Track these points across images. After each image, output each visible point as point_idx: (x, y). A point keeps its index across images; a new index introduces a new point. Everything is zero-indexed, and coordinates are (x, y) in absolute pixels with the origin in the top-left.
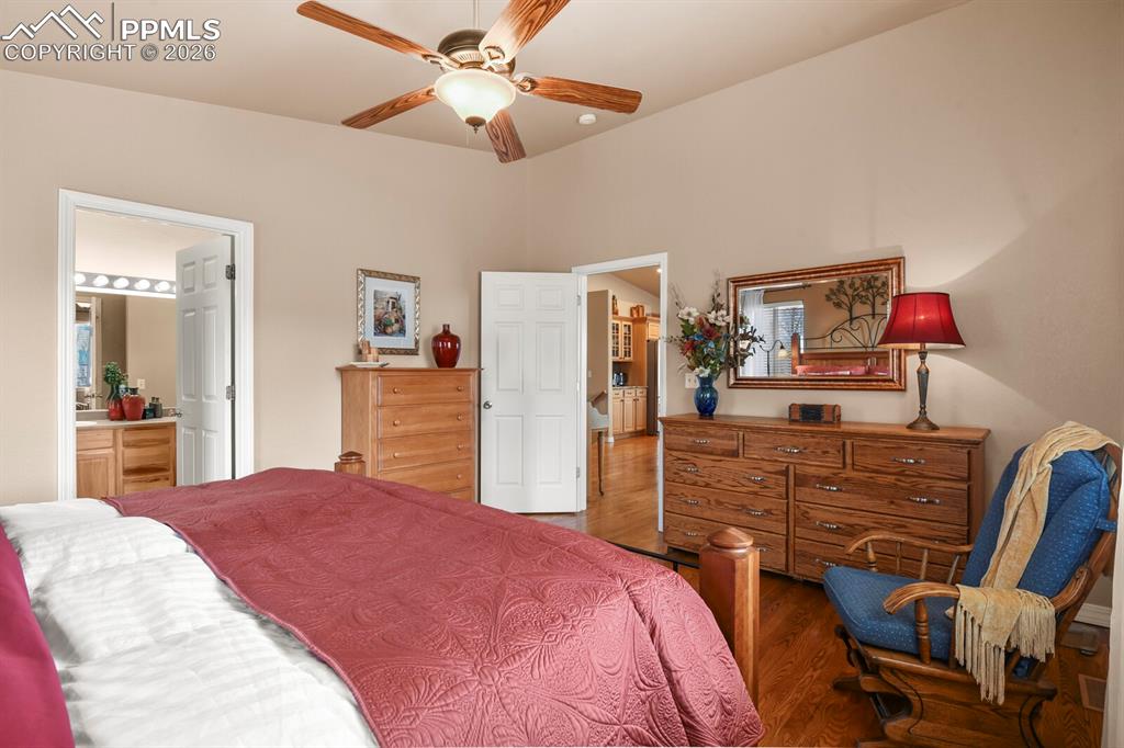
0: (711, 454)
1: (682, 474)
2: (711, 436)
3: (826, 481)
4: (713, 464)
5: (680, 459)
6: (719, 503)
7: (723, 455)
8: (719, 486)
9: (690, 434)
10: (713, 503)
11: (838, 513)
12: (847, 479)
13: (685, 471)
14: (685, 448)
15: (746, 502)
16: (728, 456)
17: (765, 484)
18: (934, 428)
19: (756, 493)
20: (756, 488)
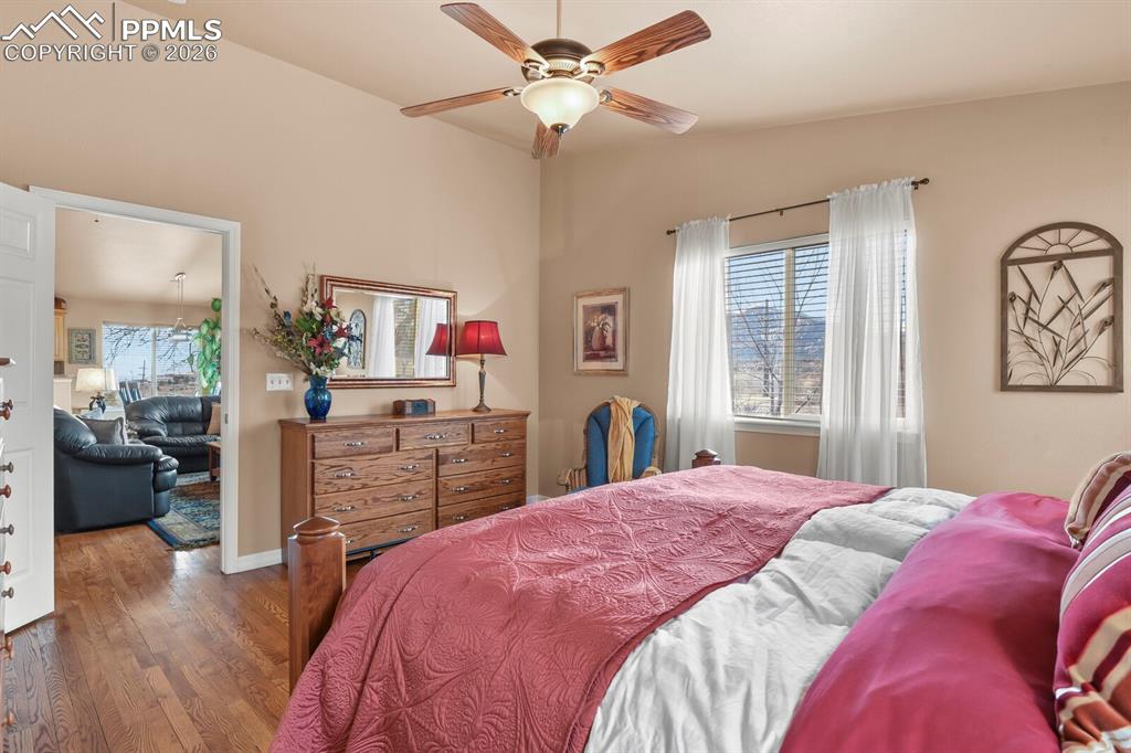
0: (369, 453)
1: (336, 482)
2: (368, 436)
3: (459, 456)
4: (371, 463)
5: (332, 467)
6: (376, 500)
7: (380, 453)
8: (377, 483)
9: (346, 438)
10: (370, 502)
11: (467, 477)
12: (471, 451)
13: (339, 477)
14: (341, 454)
15: (401, 491)
16: (385, 452)
17: (417, 470)
18: (489, 410)
19: (409, 481)
20: (409, 475)
